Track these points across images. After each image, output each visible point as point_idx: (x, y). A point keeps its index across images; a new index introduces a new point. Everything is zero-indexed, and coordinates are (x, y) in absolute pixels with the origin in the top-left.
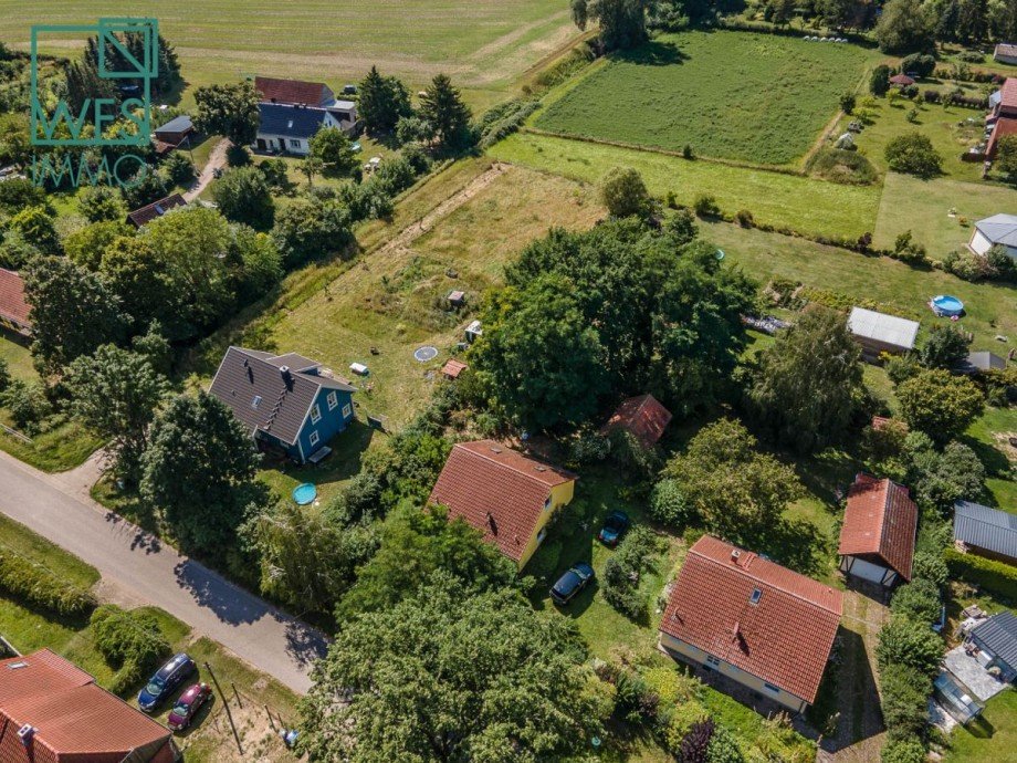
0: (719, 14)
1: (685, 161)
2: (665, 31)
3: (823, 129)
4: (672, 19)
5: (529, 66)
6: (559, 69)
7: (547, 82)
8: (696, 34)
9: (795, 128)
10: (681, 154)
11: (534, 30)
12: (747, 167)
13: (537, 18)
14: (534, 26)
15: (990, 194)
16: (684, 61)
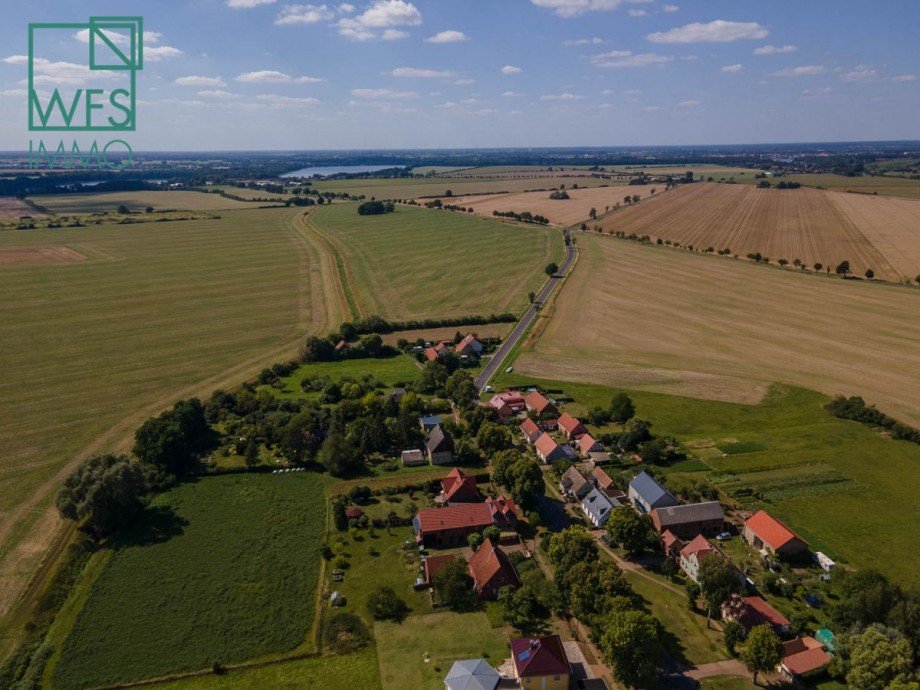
0: (198, 456)
1: (217, 678)
2: (156, 492)
3: (316, 587)
4: (160, 481)
5: (23, 584)
6: (59, 580)
7: (50, 603)
8: (186, 487)
9: (296, 593)
10: (211, 670)
11: (18, 525)
12: (271, 663)
13: (17, 502)
14: (16, 517)
15: (442, 622)
16: (183, 528)
